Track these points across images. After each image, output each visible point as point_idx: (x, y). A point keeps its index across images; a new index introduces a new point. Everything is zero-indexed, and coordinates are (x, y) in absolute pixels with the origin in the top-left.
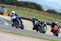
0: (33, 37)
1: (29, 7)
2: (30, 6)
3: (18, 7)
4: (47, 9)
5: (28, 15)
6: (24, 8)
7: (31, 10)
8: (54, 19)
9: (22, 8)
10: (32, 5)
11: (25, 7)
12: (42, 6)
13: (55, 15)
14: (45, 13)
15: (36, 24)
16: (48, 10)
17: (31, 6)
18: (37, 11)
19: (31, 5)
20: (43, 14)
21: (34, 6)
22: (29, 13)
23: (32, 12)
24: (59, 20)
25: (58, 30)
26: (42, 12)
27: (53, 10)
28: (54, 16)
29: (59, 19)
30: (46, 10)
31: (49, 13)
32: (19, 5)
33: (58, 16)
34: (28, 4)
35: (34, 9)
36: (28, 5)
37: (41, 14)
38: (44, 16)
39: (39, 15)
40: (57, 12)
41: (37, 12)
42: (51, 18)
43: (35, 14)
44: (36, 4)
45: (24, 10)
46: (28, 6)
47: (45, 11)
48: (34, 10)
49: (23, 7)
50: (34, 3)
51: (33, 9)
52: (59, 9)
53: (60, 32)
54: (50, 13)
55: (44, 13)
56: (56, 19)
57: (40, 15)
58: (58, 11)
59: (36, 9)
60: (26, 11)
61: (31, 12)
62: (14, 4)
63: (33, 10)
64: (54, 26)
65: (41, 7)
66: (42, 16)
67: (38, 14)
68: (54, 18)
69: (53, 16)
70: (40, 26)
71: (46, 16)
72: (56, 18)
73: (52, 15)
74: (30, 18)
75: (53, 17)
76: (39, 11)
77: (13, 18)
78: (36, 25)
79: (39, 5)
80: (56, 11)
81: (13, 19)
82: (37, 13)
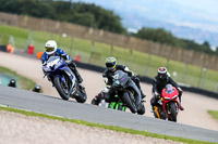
0: (91, 125)
1: (74, 21)
2: (77, 14)
3: (35, 20)
4: (140, 28)
5: (71, 48)
6: (58, 25)
7: (81, 28)
8: (164, 61)
9: (51, 22)
10: (87, 14)
11: (61, 20)
12: (121, 16)
13: (169, 48)
14: (133, 39)
15: (118, 82)
16: (143, 29)
17: (81, 15)
18: (102, 32)
19: (80, 12)
20: (126, 44)
21: (92, 16)
22: (76, 40)
23: (86, 35)
24: (183, 65)
25: (178, 99)
26: (122, 38)
27: (160, 31)
28: (166, 50)
29: (182, 61)
30: (135, 31)
31: (145, 42)
32: (39, 13)
33: (180, 52)
34: (72, 7)
35: (94, 27)
36: (72, 13)
37: (118, 46)
38: (127, 50)
39: (109, 47)
40: (176, 38)
41: (104, 35)
42: (154, 58)
43: (96, 44)
44: (99, 8)
45: (56, 32)
46: (72, 17)
47: (133, 35)
48: (91, 31)
49: (53, 18)
50: (93, 5)
51: (88, 25)
52: (182, 27)
53: (182, 109)
54: (151, 42)
55: (127, 42)
56: (171, 62)
57: (115, 48)
58: (179, 35)
59: (101, 26)
60: (64, 35)
61: (82, 36)
62: (22, 9)
63: (87, 31)
64: (164, 87)
65: (118, 18)
66: (121, 50)
67: (107, 43)
68: (164, 56)
69: (161, 49)
70: (131, 89)
71: (135, 52)
72: (173, 59)
73: (157, 46)
74: (79, 57)
75: (159, 55)
76: (110, 35)
77: (50, 64)
78: (120, 86)
79: (112, 12)
80: (170, 35)
81: (52, 68)
82: (101, 42)
